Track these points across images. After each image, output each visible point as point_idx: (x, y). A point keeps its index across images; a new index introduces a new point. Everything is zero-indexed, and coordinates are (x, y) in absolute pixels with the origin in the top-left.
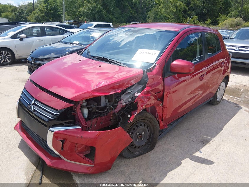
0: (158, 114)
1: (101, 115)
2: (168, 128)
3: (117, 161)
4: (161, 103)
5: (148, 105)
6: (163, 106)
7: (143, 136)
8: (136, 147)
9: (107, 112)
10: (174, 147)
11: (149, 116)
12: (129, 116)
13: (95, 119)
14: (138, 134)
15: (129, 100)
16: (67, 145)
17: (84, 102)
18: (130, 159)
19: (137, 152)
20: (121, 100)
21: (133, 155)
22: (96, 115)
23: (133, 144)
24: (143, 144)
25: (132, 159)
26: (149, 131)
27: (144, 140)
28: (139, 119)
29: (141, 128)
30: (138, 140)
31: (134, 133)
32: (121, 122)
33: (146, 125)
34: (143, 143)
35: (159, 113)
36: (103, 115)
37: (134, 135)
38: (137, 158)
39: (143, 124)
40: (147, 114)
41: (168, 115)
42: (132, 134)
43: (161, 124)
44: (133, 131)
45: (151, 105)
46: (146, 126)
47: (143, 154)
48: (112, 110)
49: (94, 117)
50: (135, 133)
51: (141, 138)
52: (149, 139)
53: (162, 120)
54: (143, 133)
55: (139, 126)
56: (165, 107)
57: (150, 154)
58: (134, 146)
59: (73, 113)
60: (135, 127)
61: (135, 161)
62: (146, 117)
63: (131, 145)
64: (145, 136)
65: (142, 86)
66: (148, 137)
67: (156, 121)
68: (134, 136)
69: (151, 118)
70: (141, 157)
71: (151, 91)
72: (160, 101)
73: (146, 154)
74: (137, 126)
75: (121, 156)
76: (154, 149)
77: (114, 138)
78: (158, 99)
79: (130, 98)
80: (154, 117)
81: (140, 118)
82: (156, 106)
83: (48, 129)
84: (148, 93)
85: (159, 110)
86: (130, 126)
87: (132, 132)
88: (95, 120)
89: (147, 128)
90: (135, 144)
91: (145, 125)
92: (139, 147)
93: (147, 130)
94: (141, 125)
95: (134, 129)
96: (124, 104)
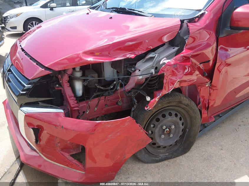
0: (202, 100)
1: (105, 94)
2: (214, 121)
3: (129, 164)
4: (207, 80)
5: (185, 81)
6: (211, 87)
7: (173, 131)
8: (159, 147)
9: (114, 90)
10: (221, 151)
11: (186, 100)
12: (148, 99)
13: (96, 99)
14: (164, 127)
15: (151, 72)
16: (44, 136)
17: (78, 72)
18: (149, 165)
19: (161, 154)
20: (135, 70)
21: (154, 158)
22: (97, 94)
23: (155, 142)
24: (171, 144)
25: (151, 164)
26: (183, 125)
27: (173, 138)
28: (167, 105)
29: (169, 119)
30: (163, 136)
31: (157, 126)
32: (135, 107)
33: (178, 114)
34: (172, 142)
35: (203, 97)
36: (107, 93)
37: (157, 129)
38: (160, 163)
39: (173, 113)
40: (182, 98)
41: (217, 101)
42: (154, 127)
43: (205, 115)
44: (156, 123)
45: (190, 83)
46: (179, 116)
47: (171, 158)
48: (121, 86)
49: (94, 96)
50: (159, 126)
51: (169, 134)
52: (182, 137)
53: (207, 108)
54: (173, 127)
55: (167, 115)
56: (214, 88)
57: (182, 159)
58: (157, 145)
59: (58, 87)
60: (160, 117)
61: (157, 169)
62: (180, 102)
63: (152, 144)
64: (175, 131)
65: (176, 48)
66: (181, 133)
67: (196, 109)
68: (156, 131)
69: (187, 105)
70: (166, 162)
71: (193, 56)
72: (207, 77)
73: (175, 159)
74: (164, 116)
75: (136, 158)
76: (189, 152)
77: (118, 134)
78: (204, 73)
79: (152, 67)
80: (193, 103)
81: (169, 103)
82: (199, 86)
83: (20, 108)
84: (186, 59)
85: (203, 92)
86: (151, 114)
87: (154, 124)
88: (96, 101)
89: (180, 119)
90: (158, 143)
91: (176, 115)
92: (165, 147)
93: (180, 123)
94: (170, 114)
95: (158, 120)
96: (140, 77)
